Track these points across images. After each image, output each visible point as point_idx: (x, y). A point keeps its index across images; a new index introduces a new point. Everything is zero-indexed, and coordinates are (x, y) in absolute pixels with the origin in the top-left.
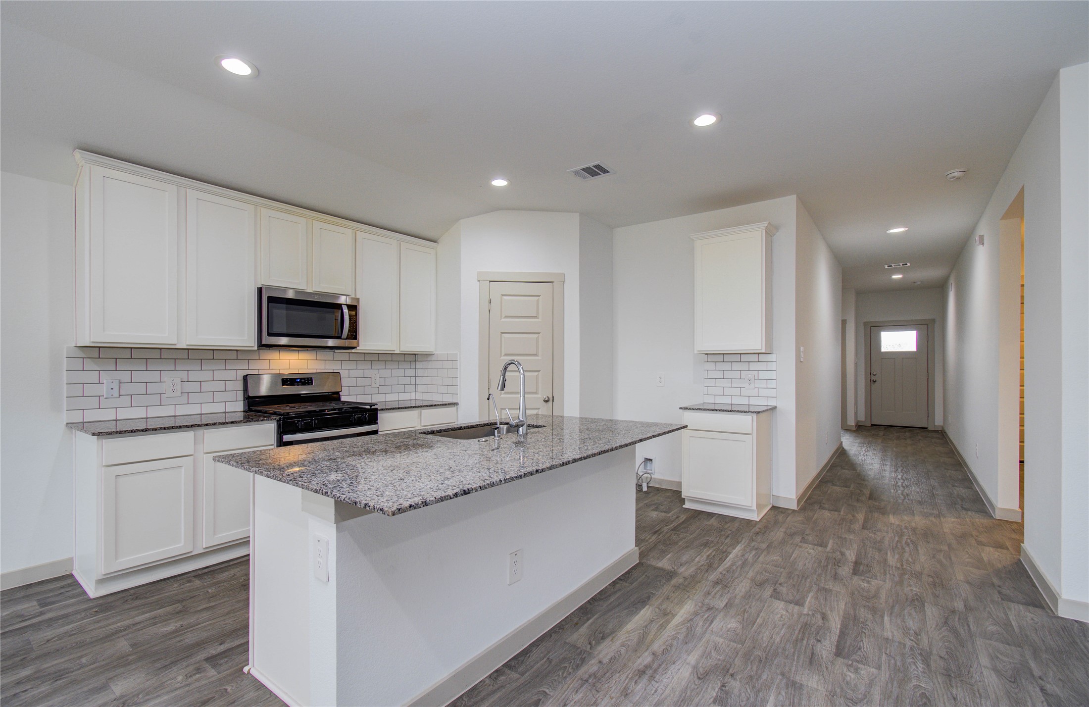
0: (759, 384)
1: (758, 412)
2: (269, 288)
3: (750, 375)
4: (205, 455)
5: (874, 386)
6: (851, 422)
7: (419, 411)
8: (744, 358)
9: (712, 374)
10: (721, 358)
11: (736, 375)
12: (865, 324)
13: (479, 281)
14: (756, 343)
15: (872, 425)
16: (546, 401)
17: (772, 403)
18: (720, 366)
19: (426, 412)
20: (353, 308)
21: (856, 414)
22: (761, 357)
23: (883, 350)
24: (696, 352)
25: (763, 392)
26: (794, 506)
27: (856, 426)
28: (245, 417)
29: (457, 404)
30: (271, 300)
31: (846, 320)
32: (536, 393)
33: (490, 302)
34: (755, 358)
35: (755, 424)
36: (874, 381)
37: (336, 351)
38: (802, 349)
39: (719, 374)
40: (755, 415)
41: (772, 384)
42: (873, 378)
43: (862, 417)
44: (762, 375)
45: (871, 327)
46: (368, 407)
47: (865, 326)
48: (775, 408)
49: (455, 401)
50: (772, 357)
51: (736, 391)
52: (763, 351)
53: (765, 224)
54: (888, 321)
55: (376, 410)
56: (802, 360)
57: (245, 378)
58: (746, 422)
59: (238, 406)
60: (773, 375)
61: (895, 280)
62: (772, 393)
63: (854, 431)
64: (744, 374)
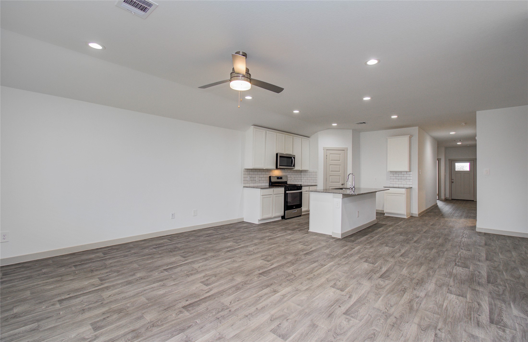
0: (407, 181)
1: (407, 188)
2: (280, 154)
3: (404, 178)
4: (274, 195)
5: (452, 184)
6: (443, 197)
7: (309, 187)
8: (402, 173)
9: (392, 178)
10: (395, 173)
11: (400, 178)
12: (449, 160)
13: (323, 150)
14: (407, 169)
15: (452, 199)
16: (342, 185)
17: (411, 186)
18: (395, 175)
19: (310, 187)
20: (294, 158)
21: (445, 195)
22: (408, 173)
23: (456, 170)
24: (388, 171)
25: (408, 183)
26: (417, 216)
27: (445, 199)
28: (269, 187)
29: (317, 185)
30: (280, 157)
31: (441, 159)
32: (339, 182)
33: (327, 156)
34: (406, 173)
35: (406, 191)
36: (453, 182)
37: (285, 170)
38: (420, 171)
39: (395, 178)
40: (406, 189)
41: (411, 181)
42: (452, 181)
43: (448, 196)
44: (408, 178)
45: (451, 161)
46: (300, 185)
47: (449, 161)
48: (412, 187)
49: (316, 184)
50: (411, 173)
51: (400, 183)
52: (408, 171)
53: (409, 136)
54: (460, 159)
55: (302, 186)
56: (420, 174)
57: (270, 177)
58: (403, 191)
59: (267, 184)
60: (411, 178)
61: (458, 144)
62: (411, 183)
63: (444, 201)
64: (402, 178)
